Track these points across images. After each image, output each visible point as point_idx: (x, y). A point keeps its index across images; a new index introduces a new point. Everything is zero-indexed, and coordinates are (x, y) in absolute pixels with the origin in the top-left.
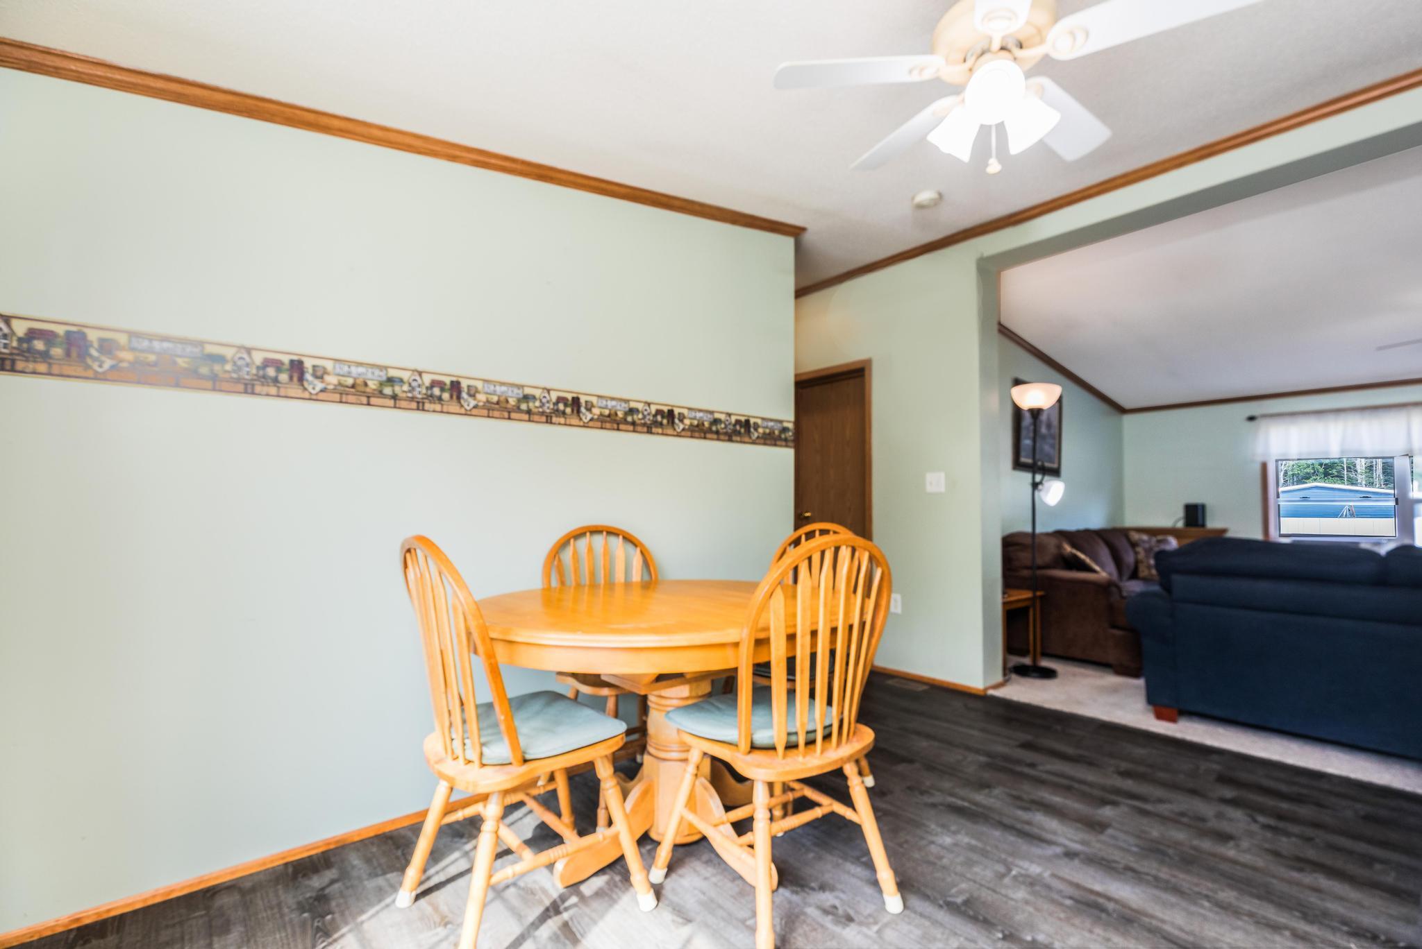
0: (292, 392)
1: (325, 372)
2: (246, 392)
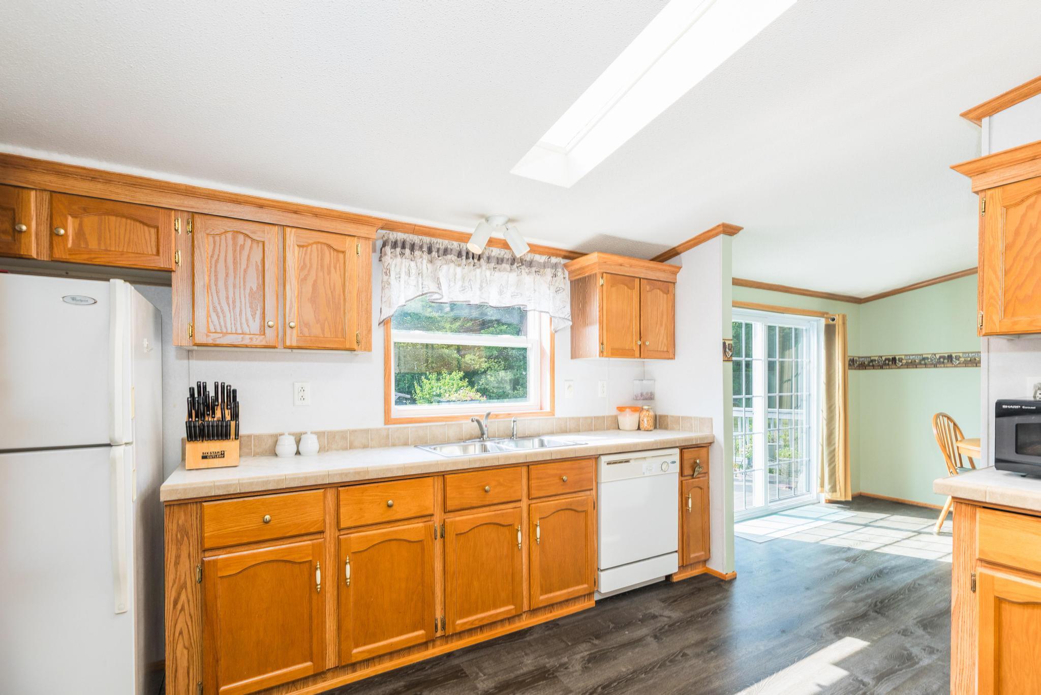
0: (948, 365)
1: (960, 357)
2: (934, 367)
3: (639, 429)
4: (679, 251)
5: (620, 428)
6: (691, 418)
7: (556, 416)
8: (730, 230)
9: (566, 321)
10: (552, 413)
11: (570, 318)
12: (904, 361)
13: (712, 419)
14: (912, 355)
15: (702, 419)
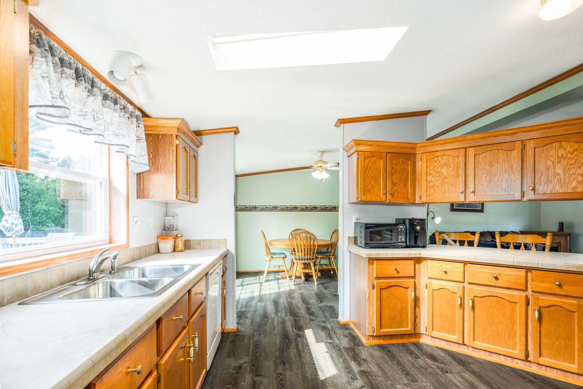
3: (174, 250)
4: (202, 134)
5: (161, 251)
6: (211, 240)
7: (130, 248)
8: (236, 131)
9: (145, 165)
10: (127, 245)
11: (147, 163)
12: (239, 208)
13: (226, 239)
14: (242, 206)
15: (219, 240)
